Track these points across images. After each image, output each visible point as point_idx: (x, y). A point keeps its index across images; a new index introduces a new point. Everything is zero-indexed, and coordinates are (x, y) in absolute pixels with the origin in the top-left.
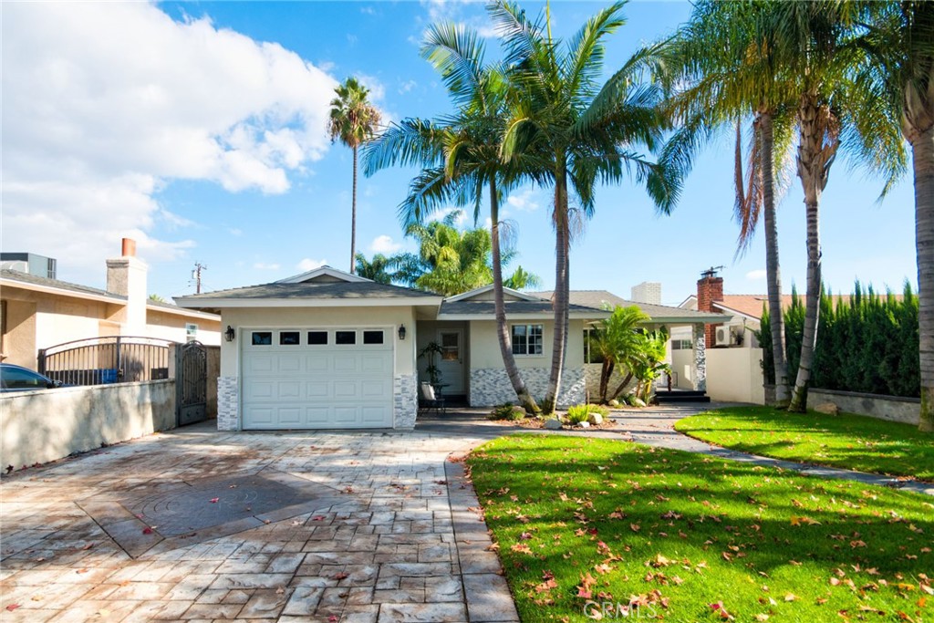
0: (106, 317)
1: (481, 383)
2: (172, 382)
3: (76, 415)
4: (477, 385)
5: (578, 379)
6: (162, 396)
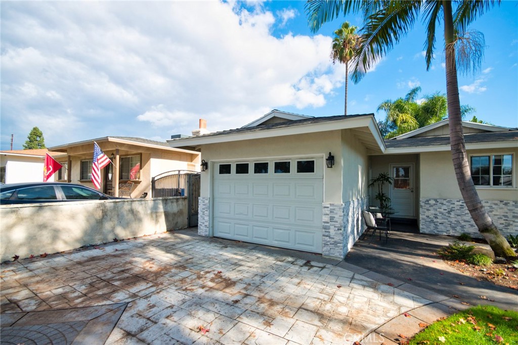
0: (192, 161)
2: (185, 199)
6: (174, 208)
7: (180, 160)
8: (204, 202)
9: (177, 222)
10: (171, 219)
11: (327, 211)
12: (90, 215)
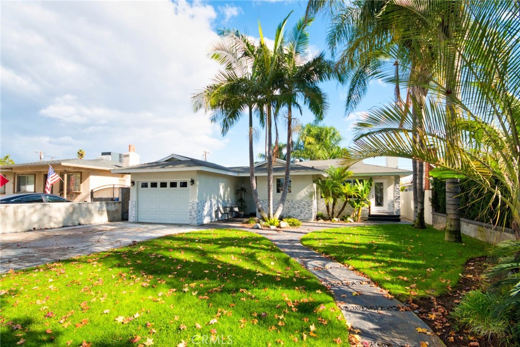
0: (122, 177)
2: (120, 203)
3: (66, 213)
5: (309, 206)
6: (113, 208)
7: (113, 176)
8: (132, 203)
9: (114, 217)
10: (111, 214)
11: (191, 204)
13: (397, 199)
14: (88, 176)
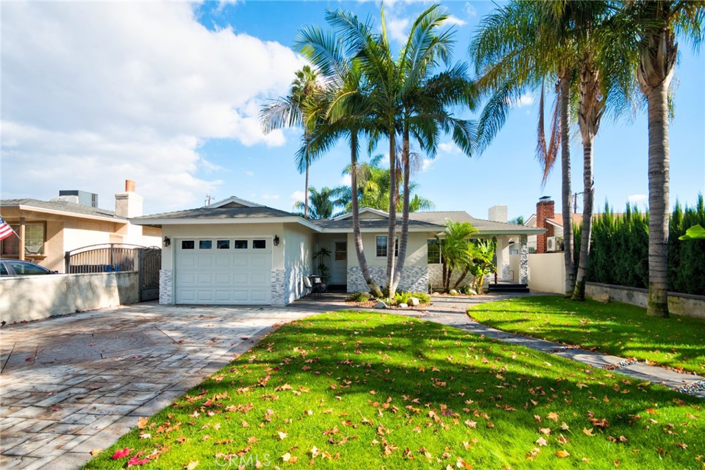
0: (115, 231)
1: (355, 276)
2: (136, 273)
3: (56, 292)
4: (352, 278)
5: (423, 274)
6: (127, 282)
7: (101, 230)
8: (166, 274)
9: (129, 297)
10: (123, 293)
11: (274, 275)
12: (59, 287)
13: (523, 264)
14: (60, 229)
